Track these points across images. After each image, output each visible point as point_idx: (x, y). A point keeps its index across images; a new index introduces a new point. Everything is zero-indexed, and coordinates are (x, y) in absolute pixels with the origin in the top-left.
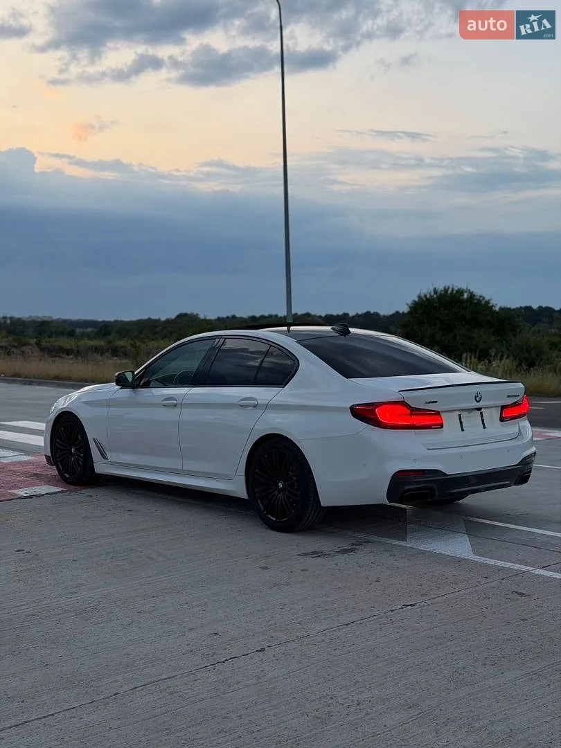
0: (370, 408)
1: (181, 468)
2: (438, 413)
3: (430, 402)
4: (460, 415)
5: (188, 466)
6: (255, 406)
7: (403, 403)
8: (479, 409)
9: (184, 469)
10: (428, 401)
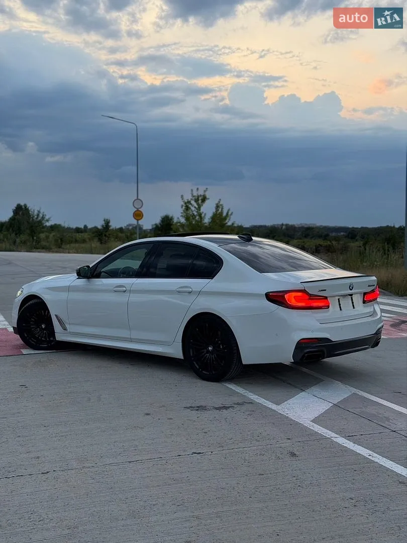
0: (281, 294)
1: (129, 337)
2: (326, 298)
3: (322, 290)
4: (339, 299)
5: (135, 335)
6: (190, 293)
7: (304, 291)
8: (351, 295)
9: (132, 337)
10: (320, 290)
